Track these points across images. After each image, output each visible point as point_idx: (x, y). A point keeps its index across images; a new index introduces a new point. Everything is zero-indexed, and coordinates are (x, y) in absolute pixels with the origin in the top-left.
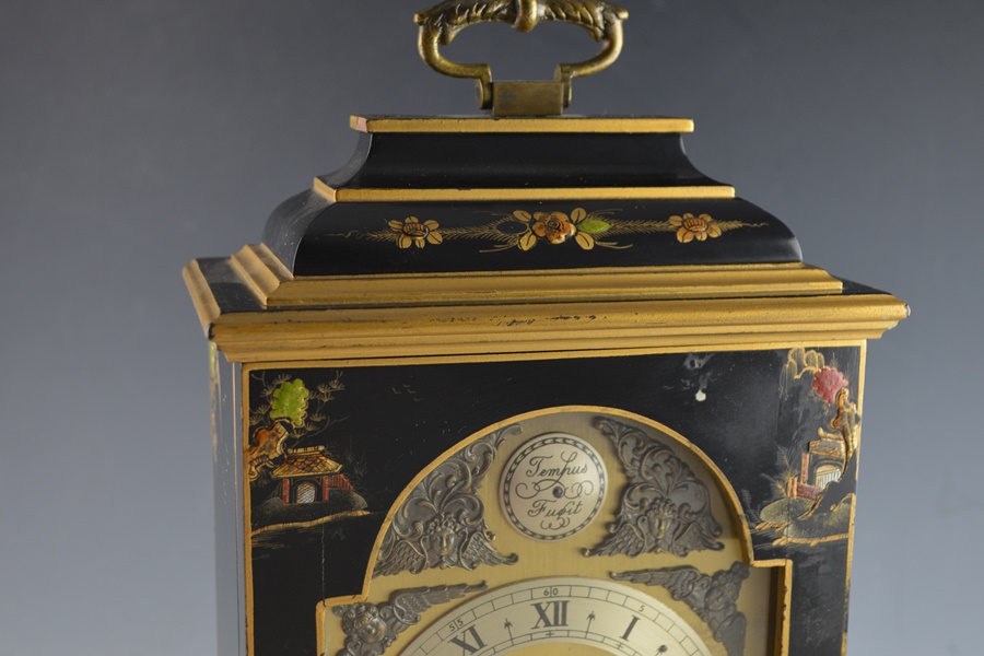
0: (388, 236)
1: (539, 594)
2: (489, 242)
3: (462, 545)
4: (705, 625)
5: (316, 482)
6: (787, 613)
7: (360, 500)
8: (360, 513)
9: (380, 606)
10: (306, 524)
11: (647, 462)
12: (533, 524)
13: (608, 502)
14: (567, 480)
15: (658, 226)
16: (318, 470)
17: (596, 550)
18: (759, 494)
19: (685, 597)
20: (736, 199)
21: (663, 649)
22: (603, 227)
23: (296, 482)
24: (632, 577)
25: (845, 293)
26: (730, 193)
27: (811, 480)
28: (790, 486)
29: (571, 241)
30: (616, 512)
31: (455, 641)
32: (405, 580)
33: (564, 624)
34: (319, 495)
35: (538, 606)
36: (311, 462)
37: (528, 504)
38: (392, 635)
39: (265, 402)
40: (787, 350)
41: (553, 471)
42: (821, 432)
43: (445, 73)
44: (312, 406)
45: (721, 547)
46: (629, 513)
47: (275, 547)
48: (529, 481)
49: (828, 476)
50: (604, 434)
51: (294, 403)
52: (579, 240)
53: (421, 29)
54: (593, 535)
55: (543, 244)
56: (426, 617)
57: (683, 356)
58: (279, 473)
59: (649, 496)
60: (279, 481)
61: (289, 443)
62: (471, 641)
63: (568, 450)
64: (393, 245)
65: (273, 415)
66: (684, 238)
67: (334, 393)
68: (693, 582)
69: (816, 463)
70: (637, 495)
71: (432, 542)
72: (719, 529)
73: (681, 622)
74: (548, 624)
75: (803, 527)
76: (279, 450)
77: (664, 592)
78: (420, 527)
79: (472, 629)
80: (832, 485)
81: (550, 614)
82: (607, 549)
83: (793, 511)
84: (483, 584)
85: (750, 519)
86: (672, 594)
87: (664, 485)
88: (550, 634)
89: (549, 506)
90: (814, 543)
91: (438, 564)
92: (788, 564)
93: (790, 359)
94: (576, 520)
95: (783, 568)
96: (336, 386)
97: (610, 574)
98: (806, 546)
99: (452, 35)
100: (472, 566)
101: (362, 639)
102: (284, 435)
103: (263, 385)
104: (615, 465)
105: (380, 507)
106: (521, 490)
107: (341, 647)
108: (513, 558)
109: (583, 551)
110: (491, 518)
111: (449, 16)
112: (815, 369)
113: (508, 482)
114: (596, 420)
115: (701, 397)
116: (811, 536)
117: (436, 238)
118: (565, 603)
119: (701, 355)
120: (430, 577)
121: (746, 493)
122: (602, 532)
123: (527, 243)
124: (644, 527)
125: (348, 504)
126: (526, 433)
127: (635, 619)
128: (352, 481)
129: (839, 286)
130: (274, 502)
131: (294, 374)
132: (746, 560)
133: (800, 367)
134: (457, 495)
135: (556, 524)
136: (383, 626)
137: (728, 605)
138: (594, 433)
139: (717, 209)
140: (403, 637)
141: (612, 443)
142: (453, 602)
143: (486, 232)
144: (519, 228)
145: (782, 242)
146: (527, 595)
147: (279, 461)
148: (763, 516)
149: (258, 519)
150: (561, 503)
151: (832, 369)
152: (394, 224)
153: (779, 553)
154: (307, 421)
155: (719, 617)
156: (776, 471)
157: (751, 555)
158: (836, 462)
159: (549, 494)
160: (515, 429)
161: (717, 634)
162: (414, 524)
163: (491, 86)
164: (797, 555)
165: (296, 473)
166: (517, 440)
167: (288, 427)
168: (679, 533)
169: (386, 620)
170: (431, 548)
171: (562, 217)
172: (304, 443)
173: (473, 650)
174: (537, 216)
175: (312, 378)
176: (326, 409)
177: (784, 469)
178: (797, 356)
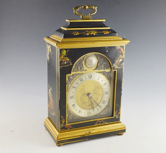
0: (73, 34)
1: (89, 74)
2: (84, 34)
3: (81, 69)
4: (107, 78)
5: (66, 61)
6: (116, 76)
7: (71, 63)
9: (72, 76)
10: (65, 66)
11: (101, 59)
12: (88, 66)
13: (96, 64)
14: (92, 61)
15: (102, 32)
16: (67, 60)
17: (95, 69)
18: (113, 62)
19: (105, 75)
20: (110, 29)
21: (102, 81)
22: (96, 32)
23: (64, 61)
24: (99, 72)
25: (123, 39)
26: (109, 28)
27: (119, 61)
28: (117, 61)
29: (93, 34)
30: (97, 65)
31: (80, 80)
32: (75, 73)
33: (92, 78)
34: (67, 63)
36: (66, 59)
37: (88, 64)
38: (73, 79)
39: (61, 52)
41: (91, 60)
42: (120, 55)
43: (77, 15)
44: (66, 53)
45: (109, 69)
46: (99, 65)
47: (62, 68)
48: (88, 61)
49: (121, 60)
50: (96, 56)
51: (64, 52)
52: (94, 34)
53: (74, 10)
54: (95, 68)
55: (90, 34)
56: (77, 77)
57: (105, 47)
58: (63, 60)
59: (101, 63)
60: (63, 61)
61: (64, 57)
62: (82, 80)
63: (92, 58)
64: (74, 35)
65: (62, 54)
66: (105, 33)
67: (69, 51)
68: (106, 73)
69: (119, 59)
70: (100, 63)
71: (78, 68)
72: (108, 67)
73: (104, 78)
75: (118, 66)
76: (63, 58)
77: (102, 74)
78: (76, 67)
79: (82, 78)
81: (90, 77)
82: (96, 69)
83: (117, 64)
84: (83, 73)
85: (112, 65)
86: (103, 75)
87: (103, 62)
88: (90, 79)
89: (90, 64)
90: (119, 68)
91: (78, 71)
92: (116, 70)
93: (117, 47)
94: (93, 66)
97: (97, 72)
98: (118, 68)
99: (78, 10)
100: (82, 71)
101: (70, 80)
102: (63, 56)
103: (61, 50)
104: (97, 60)
105: (73, 64)
106: (87, 62)
107: (68, 80)
108: (86, 70)
109: (94, 70)
110: (84, 66)
111: (77, 8)
112: (119, 48)
113: (86, 61)
114: (95, 54)
115: (107, 51)
117: (78, 34)
118: (92, 75)
119: (107, 47)
120: (77, 72)
121: (112, 62)
122: (96, 67)
123: (88, 34)
124: (100, 67)
125: (70, 64)
126: (88, 56)
127: (99, 77)
128: (70, 61)
129: (122, 39)
130: (62, 63)
131: (64, 49)
132: (112, 70)
133: (118, 48)
134: (80, 63)
135: (91, 66)
136: (72, 78)
137: (109, 75)
138: (95, 56)
139: (108, 30)
140: (74, 79)
141: (97, 57)
142: (80, 75)
143: (83, 33)
144: (87, 33)
145: (115, 34)
146: (88, 75)
147: (63, 59)
148: (114, 65)
149: (60, 65)
150: (91, 64)
151: (121, 48)
152: (74, 32)
153: (116, 69)
154: (66, 54)
155: (108, 77)
156: (115, 60)
157: (112, 69)
158: (122, 59)
159: (90, 63)
160: (87, 56)
161: (108, 79)
162: (76, 66)
163: (82, 16)
165: (64, 60)
166: (87, 57)
167: (64, 55)
168: (104, 67)
169: (72, 77)
170: (77, 69)
171: (92, 31)
172: (65, 57)
173: (82, 81)
174: (89, 31)
175: (66, 50)
176: (68, 53)
177: (116, 59)
178: (118, 47)
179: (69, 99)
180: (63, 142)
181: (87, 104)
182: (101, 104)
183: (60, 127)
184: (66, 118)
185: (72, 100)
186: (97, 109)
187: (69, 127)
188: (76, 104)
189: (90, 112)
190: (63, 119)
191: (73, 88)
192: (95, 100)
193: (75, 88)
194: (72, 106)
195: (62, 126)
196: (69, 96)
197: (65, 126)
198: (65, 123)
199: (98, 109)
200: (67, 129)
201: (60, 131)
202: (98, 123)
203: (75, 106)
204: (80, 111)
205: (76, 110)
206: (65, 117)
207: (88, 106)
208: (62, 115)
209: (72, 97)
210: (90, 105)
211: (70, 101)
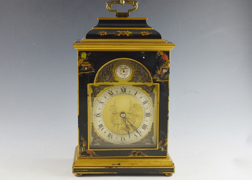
0: (99, 34)
1: (121, 87)
2: (113, 35)
3: (110, 79)
4: (148, 94)
5: (87, 67)
6: (159, 92)
7: (94, 70)
8: (94, 72)
9: (97, 87)
10: (86, 73)
12: (120, 76)
13: (132, 74)
14: (125, 70)
15: (139, 33)
17: (129, 81)
18: (154, 73)
19: (144, 89)
21: (141, 97)
22: (131, 33)
23: (85, 67)
25: (167, 43)
27: (162, 71)
28: (159, 72)
31: (109, 93)
33: (125, 92)
34: (88, 69)
35: (121, 89)
36: (87, 64)
37: (119, 73)
39: (81, 55)
40: (157, 51)
41: (123, 69)
42: (163, 64)
43: (110, 11)
44: (87, 56)
46: (135, 76)
47: (82, 75)
48: (120, 70)
51: (84, 56)
52: (127, 35)
53: (107, 5)
55: (121, 35)
56: (105, 89)
57: (141, 52)
59: (138, 73)
60: (82, 66)
61: (84, 61)
62: (111, 93)
63: (125, 65)
65: (82, 57)
66: (143, 35)
67: (90, 55)
68: (145, 87)
69: (163, 69)
70: (136, 73)
71: (105, 78)
72: (150, 79)
74: (123, 92)
75: (160, 79)
76: (82, 62)
78: (103, 76)
79: (111, 92)
80: (165, 72)
81: (123, 90)
83: (159, 76)
84: (113, 85)
85: (152, 77)
88: (123, 93)
89: (122, 74)
90: (163, 81)
91: (106, 81)
94: (127, 76)
95: (158, 85)
96: (90, 53)
97: (133, 85)
100: (111, 82)
101: (95, 91)
103: (80, 53)
104: (133, 68)
105: (96, 71)
106: (118, 71)
107: (92, 93)
108: (118, 81)
112: (162, 54)
114: (130, 61)
116: (162, 80)
117: (106, 34)
118: (125, 89)
120: (105, 83)
121: (151, 73)
122: (131, 78)
123: (119, 35)
125: (92, 70)
127: (137, 92)
128: (92, 67)
130: (82, 69)
131: (84, 52)
133: (160, 54)
135: (124, 76)
140: (101, 92)
141: (132, 65)
142: (109, 87)
143: (113, 33)
144: (118, 33)
147: (82, 64)
148: (154, 76)
149: (79, 72)
150: (124, 73)
151: (165, 54)
152: (100, 32)
153: (157, 82)
154: (86, 58)
157: (153, 82)
158: (166, 69)
159: (122, 72)
161: (150, 96)
163: (117, 13)
164: (160, 83)
165: (85, 65)
167: (84, 59)
168: (143, 79)
169: (98, 89)
172: (86, 61)
173: (112, 95)
174: (121, 31)
175: (87, 52)
176: (89, 57)
177: (157, 69)
178: (159, 52)
179: (95, 117)
180: (81, 170)
181: (120, 126)
182: (140, 129)
183: (80, 151)
184: (88, 140)
185: (99, 119)
186: (135, 135)
187: (91, 153)
188: (103, 124)
189: (124, 138)
190: (84, 141)
191: (100, 103)
192: (132, 123)
193: (103, 103)
194: (98, 127)
195: (83, 151)
196: (95, 113)
197: (87, 151)
198: (86, 147)
199: (137, 136)
200: (89, 155)
201: (80, 157)
202: (134, 153)
203: (103, 127)
204: (110, 134)
205: (105, 132)
206: (86, 139)
207: (121, 130)
208: (82, 136)
209: (98, 115)
210: (124, 128)
211: (95, 120)
